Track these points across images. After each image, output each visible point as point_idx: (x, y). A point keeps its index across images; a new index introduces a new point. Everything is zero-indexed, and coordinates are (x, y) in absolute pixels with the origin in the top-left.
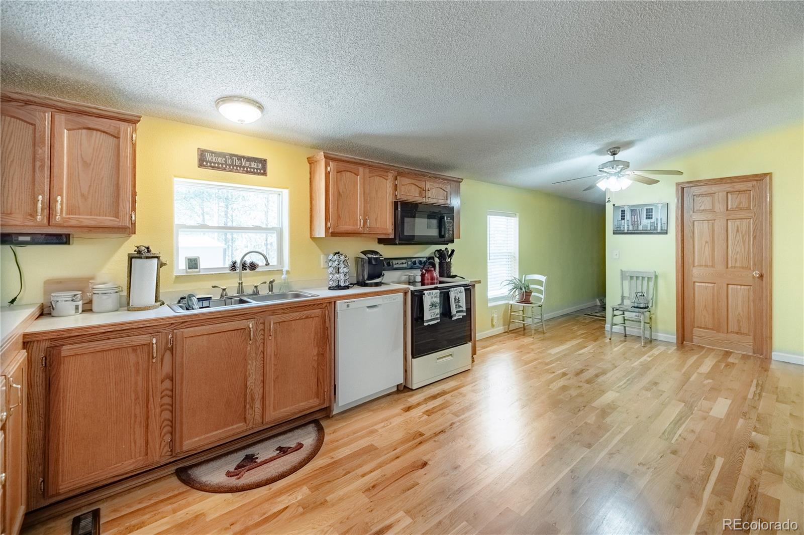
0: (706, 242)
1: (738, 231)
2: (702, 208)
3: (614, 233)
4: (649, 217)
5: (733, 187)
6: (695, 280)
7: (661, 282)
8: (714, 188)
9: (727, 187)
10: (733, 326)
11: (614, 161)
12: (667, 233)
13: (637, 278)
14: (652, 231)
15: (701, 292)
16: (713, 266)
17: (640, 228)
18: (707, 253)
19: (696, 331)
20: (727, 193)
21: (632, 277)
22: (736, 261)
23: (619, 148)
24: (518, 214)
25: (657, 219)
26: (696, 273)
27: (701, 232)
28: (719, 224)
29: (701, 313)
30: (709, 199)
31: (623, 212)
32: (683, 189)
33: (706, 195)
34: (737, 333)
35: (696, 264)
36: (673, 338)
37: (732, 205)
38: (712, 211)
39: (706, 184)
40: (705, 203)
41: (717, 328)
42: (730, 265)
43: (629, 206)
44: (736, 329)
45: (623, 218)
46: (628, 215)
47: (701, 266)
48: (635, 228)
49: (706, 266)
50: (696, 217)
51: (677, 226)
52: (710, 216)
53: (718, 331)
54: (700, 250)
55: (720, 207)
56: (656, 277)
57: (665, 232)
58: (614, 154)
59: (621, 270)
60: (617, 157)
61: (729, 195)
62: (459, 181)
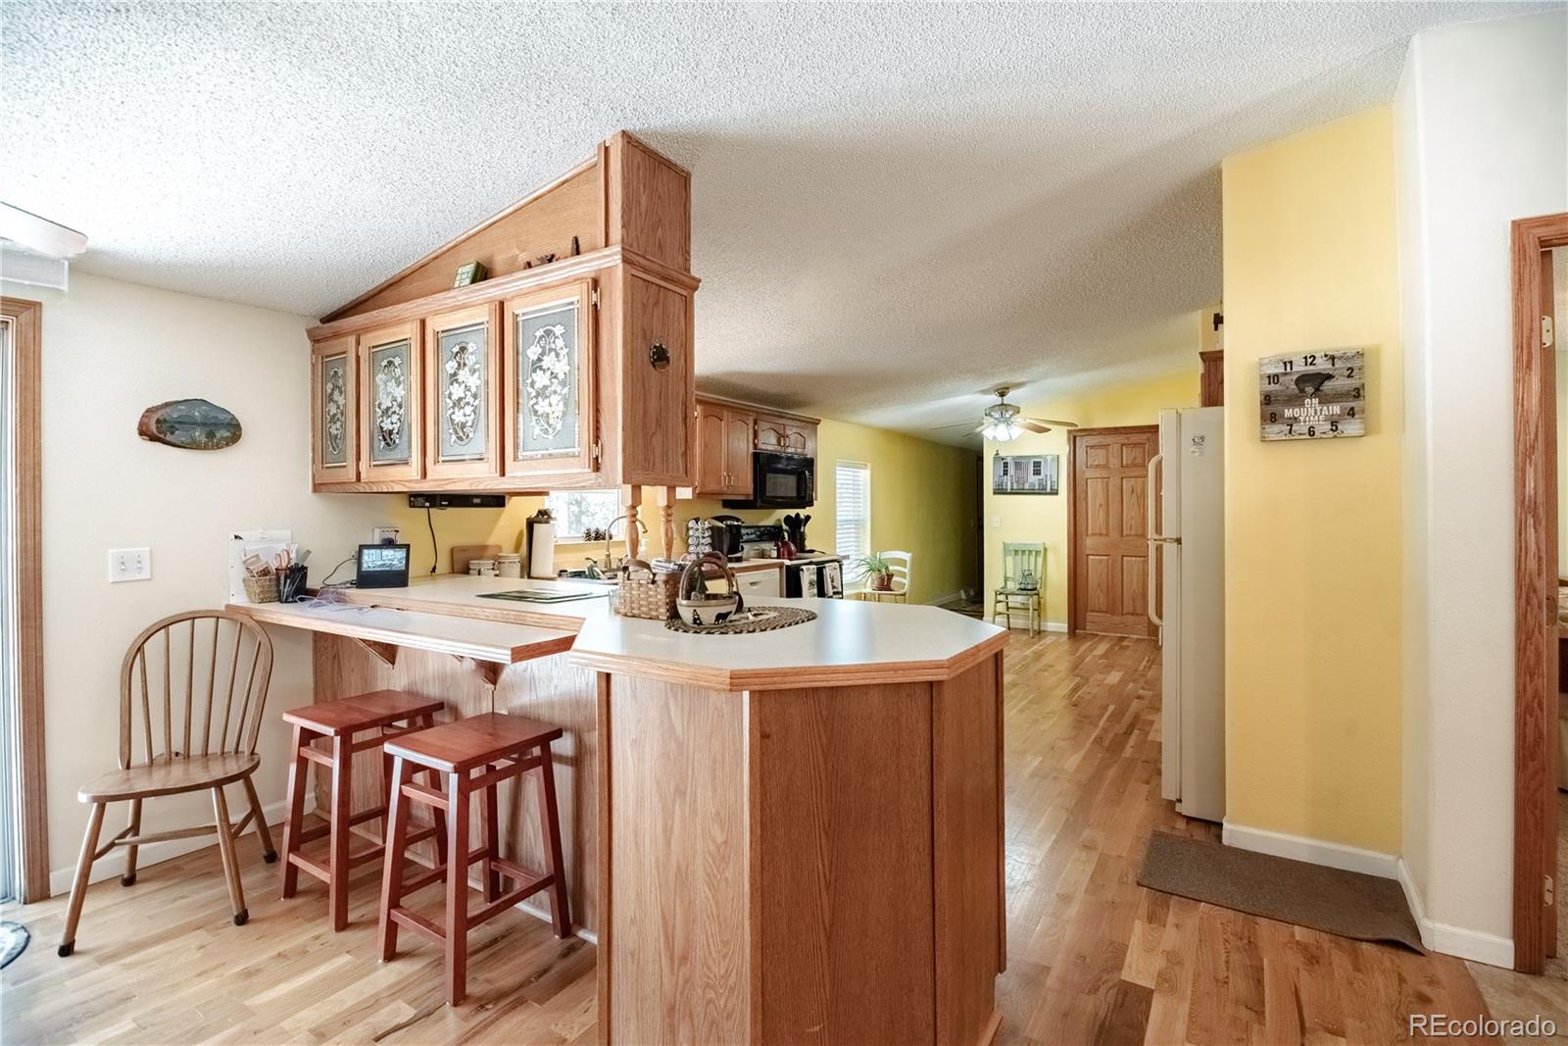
0: (1100, 505)
1: (1133, 491)
2: (1096, 463)
3: (994, 493)
4: (1037, 472)
5: (1128, 439)
6: (1088, 553)
7: (1050, 556)
8: (1109, 439)
9: (1122, 439)
10: (1128, 606)
11: (1002, 404)
12: (1057, 494)
13: (1023, 552)
14: (1041, 491)
15: (1095, 566)
16: (1107, 535)
17: (1027, 486)
18: (1101, 519)
19: (1090, 616)
20: (1122, 445)
21: (1016, 552)
22: (1131, 529)
23: (1008, 388)
24: (869, 465)
25: (1046, 476)
26: (1089, 543)
27: (1094, 492)
28: (1114, 482)
29: (1095, 595)
30: (1102, 452)
31: (1006, 465)
32: (1075, 438)
33: (1101, 446)
34: (1132, 614)
35: (1090, 532)
36: (1064, 627)
37: (1127, 460)
38: (1106, 467)
39: (1100, 434)
40: (1099, 457)
41: (1111, 610)
42: (1125, 533)
43: (1014, 458)
44: (1131, 610)
45: (1006, 473)
46: (1011, 470)
47: (1094, 534)
48: (1021, 487)
49: (1101, 535)
50: (1090, 473)
51: (1069, 484)
52: (1104, 474)
53: (1113, 614)
54: (1094, 518)
55: (1114, 463)
56: (1045, 549)
57: (1054, 492)
58: (1002, 395)
59: (1004, 544)
60: (1007, 400)
61: (1124, 448)
62: (816, 423)
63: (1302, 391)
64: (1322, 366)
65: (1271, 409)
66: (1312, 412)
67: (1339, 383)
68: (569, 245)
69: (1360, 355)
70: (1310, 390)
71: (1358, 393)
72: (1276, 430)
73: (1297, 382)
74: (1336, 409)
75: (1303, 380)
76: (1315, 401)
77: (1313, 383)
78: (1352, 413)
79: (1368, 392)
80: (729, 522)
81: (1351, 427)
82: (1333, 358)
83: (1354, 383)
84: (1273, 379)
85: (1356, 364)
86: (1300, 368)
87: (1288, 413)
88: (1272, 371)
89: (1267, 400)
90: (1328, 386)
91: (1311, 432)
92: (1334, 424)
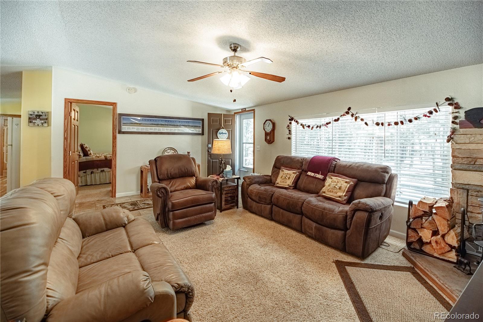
63: (36, 118)
64: (40, 113)
65: (30, 120)
66: (38, 121)
67: (44, 117)
69: (48, 113)
70: (38, 117)
71: (47, 119)
72: (31, 124)
73: (36, 116)
74: (43, 121)
75: (37, 116)
76: (39, 120)
77: (39, 116)
78: (46, 122)
79: (49, 119)
81: (46, 125)
82: (42, 112)
83: (46, 117)
84: (31, 115)
85: (47, 114)
86: (36, 113)
87: (34, 121)
88: (31, 113)
89: (30, 118)
90: (41, 117)
91: (38, 125)
92: (42, 124)
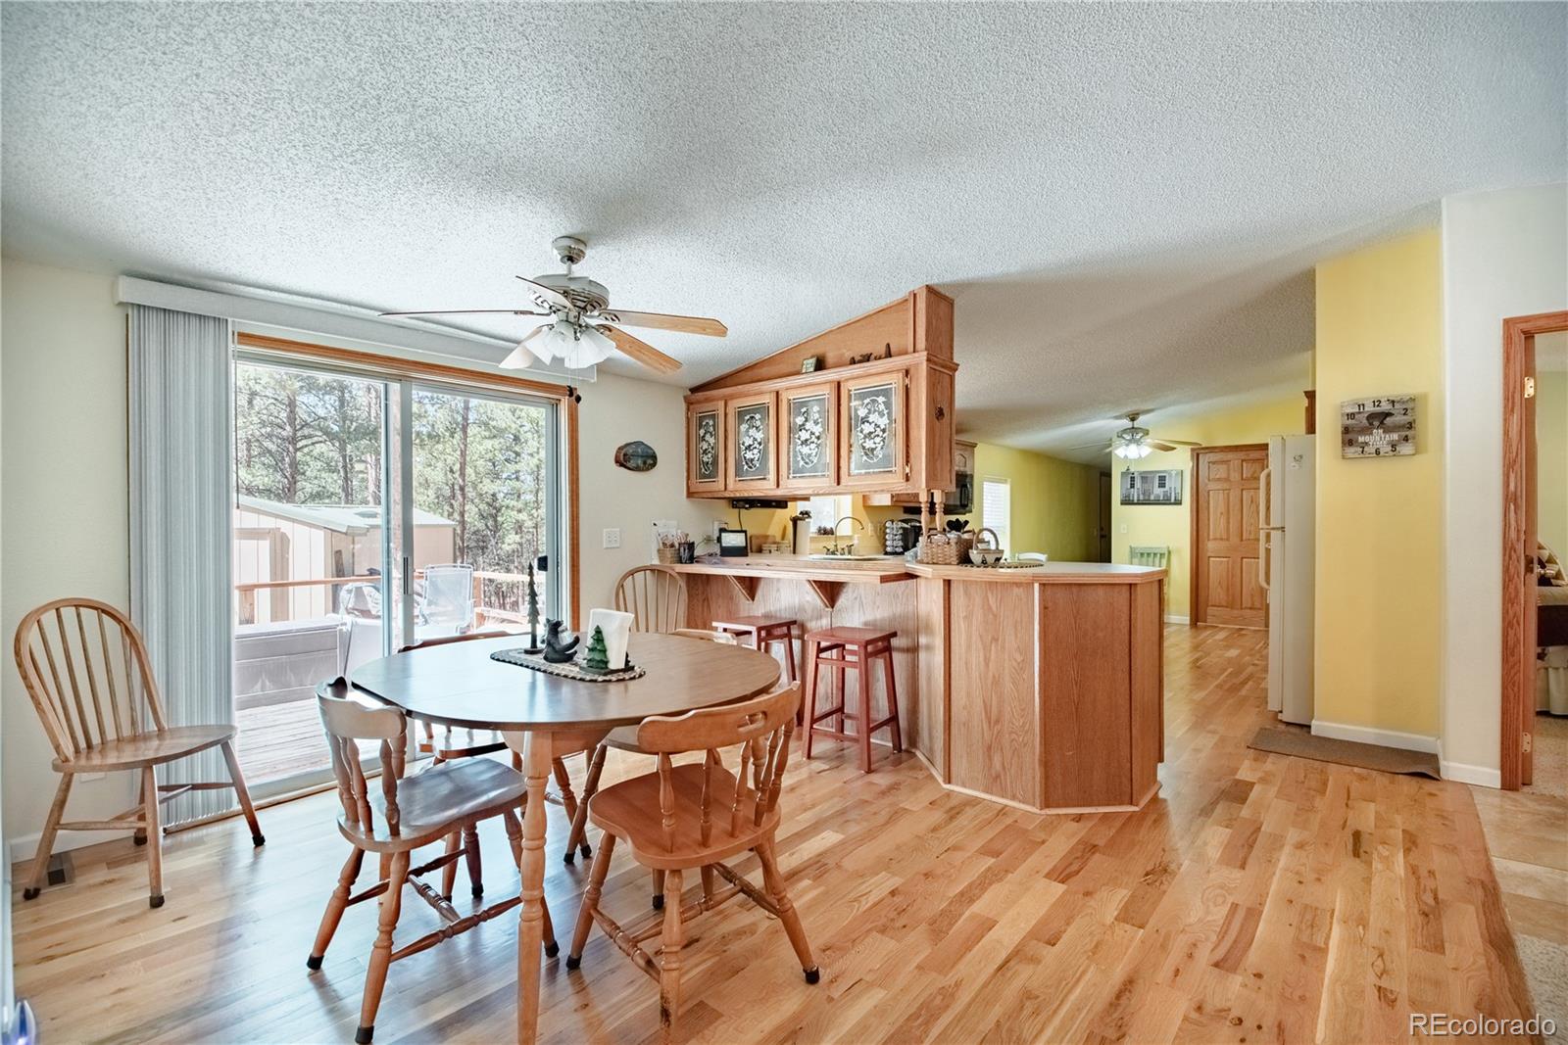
0: (1222, 514)
1: (1252, 501)
2: (1218, 476)
3: (1122, 504)
4: (1162, 485)
5: (1248, 455)
6: (1210, 554)
7: (1174, 558)
8: (1230, 456)
9: (1242, 455)
10: (1247, 603)
11: (1133, 428)
12: (1181, 504)
13: (1149, 554)
14: (1166, 502)
15: (1216, 568)
16: (1228, 539)
17: (1152, 498)
18: (1222, 526)
19: (1210, 611)
20: (1242, 461)
21: (1142, 554)
22: (1250, 533)
23: (1138, 414)
24: (1009, 480)
25: (1170, 488)
26: (1211, 546)
27: (1216, 503)
28: (1234, 495)
29: (1215, 591)
30: (1225, 466)
31: (1133, 479)
32: (1198, 455)
33: (1223, 462)
34: (1251, 608)
35: (1211, 537)
36: (1186, 620)
37: (1245, 474)
38: (1227, 480)
39: (1222, 451)
40: (1220, 471)
41: (1230, 605)
42: (1244, 538)
43: (1140, 473)
44: (1249, 606)
45: (1132, 486)
46: (1138, 483)
47: (1215, 539)
48: (1147, 498)
49: (1222, 539)
50: (1212, 486)
51: (1192, 496)
52: (1226, 486)
53: (1232, 608)
54: (1216, 524)
55: (1235, 476)
56: (1169, 553)
57: (1178, 503)
58: (1133, 420)
59: (1131, 547)
60: (1137, 424)
61: (1244, 464)
62: (974, 446)
63: (1371, 424)
64: (1385, 407)
65: (1350, 436)
66: (1378, 438)
67: (1398, 419)
68: (882, 350)
69: (1412, 400)
70: (1376, 423)
71: (1410, 426)
72: (1351, 451)
73: (1368, 418)
74: (1395, 436)
75: (1371, 417)
76: (1381, 431)
77: (1379, 418)
78: (1406, 439)
79: (1418, 425)
80: (913, 524)
81: (1406, 449)
82: (1393, 402)
83: (1407, 418)
84: (1351, 416)
85: (1410, 405)
86: (1370, 408)
87: (1361, 439)
88: (1350, 411)
89: (1346, 430)
90: (1388, 420)
91: (1377, 452)
92: (1394, 447)
